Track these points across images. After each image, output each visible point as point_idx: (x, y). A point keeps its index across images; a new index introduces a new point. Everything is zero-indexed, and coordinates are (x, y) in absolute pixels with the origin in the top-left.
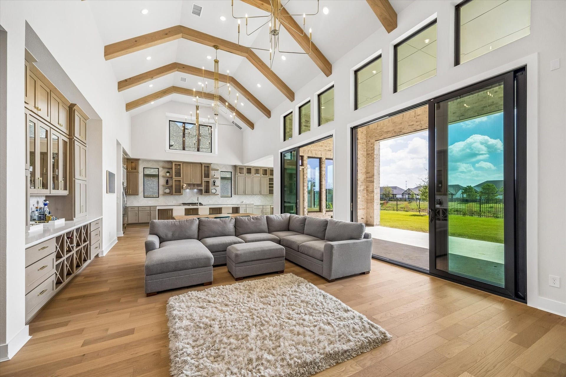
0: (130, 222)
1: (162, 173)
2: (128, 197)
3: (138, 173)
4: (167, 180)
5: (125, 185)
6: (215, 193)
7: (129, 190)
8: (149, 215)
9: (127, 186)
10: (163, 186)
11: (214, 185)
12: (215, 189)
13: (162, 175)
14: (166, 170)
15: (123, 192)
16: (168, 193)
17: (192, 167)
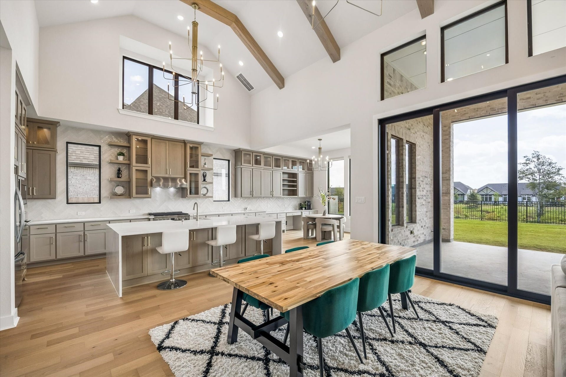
0: (33, 260)
1: (108, 154)
2: (29, 203)
3: (56, 151)
4: (119, 170)
5: (23, 173)
6: (206, 194)
7: (33, 189)
8: (83, 240)
9: (27, 179)
10: (111, 181)
11: (204, 180)
12: (205, 187)
13: (108, 159)
14: (117, 150)
15: (16, 194)
16: (121, 195)
17: (167, 147)
